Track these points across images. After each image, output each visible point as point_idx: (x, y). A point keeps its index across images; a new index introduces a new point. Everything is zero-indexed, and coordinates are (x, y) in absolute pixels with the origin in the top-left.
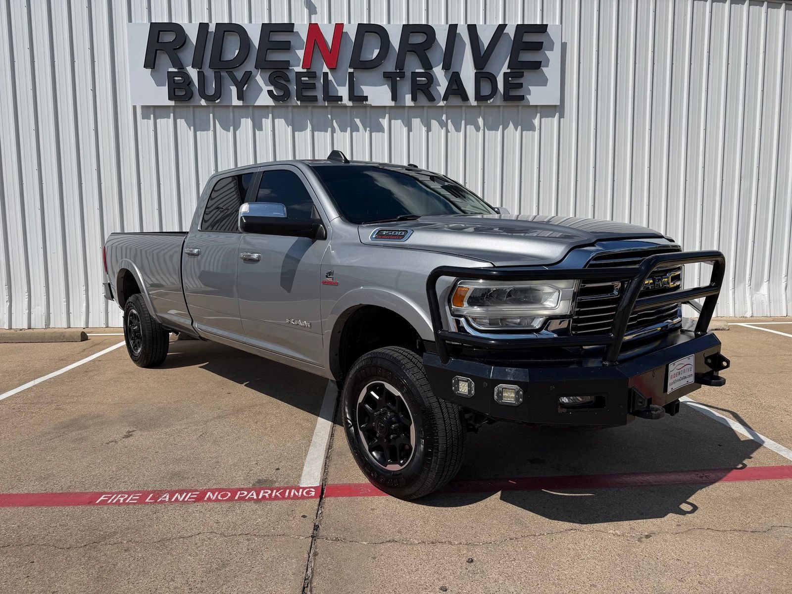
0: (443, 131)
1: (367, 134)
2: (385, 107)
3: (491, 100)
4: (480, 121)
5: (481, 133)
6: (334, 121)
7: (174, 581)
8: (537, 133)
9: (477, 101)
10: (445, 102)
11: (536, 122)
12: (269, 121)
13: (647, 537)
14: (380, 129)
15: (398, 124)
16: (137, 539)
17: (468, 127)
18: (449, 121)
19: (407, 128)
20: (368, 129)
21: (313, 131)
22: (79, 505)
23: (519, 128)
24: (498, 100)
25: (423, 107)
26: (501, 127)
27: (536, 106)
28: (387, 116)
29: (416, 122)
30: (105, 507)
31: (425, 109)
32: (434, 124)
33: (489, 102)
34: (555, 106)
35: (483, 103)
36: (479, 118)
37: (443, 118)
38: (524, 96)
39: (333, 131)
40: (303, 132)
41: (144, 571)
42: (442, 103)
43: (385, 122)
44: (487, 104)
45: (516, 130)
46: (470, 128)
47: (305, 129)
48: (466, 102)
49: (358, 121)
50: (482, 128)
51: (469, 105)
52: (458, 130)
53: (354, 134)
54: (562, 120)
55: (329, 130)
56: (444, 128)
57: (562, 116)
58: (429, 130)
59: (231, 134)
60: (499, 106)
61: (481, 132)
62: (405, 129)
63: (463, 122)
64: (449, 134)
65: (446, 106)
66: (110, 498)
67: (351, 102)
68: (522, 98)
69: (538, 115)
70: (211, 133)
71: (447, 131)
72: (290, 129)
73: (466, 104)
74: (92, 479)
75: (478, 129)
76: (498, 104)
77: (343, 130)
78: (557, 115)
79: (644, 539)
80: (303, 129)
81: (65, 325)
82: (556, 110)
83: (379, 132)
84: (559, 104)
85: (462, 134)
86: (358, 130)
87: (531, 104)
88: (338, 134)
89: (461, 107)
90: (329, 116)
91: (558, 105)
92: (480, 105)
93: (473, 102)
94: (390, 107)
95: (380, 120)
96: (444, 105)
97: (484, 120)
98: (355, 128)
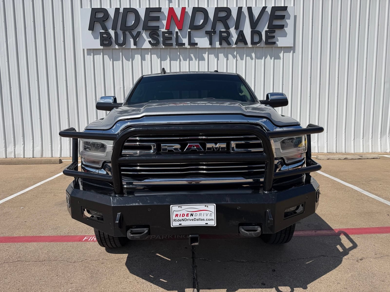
0: (235, 60)
1: (197, 62)
2: (206, 48)
3: (259, 44)
4: (253, 55)
6: (181, 55)
7: (129, 278)
8: (281, 60)
9: (252, 45)
10: (236, 45)
11: (281, 55)
12: (149, 56)
13: (361, 260)
14: (203, 59)
15: (212, 56)
16: (107, 258)
17: (247, 58)
18: (238, 55)
19: (217, 58)
20: (197, 59)
21: (170, 61)
22: (75, 241)
23: (273, 58)
24: (262, 44)
25: (225, 48)
26: (264, 58)
27: (281, 47)
28: (207, 53)
29: (221, 56)
30: (88, 243)
31: (226, 49)
32: (230, 56)
33: (258, 45)
34: (291, 47)
35: (255, 46)
36: (253, 53)
37: (235, 54)
38: (275, 42)
39: (180, 61)
40: (166, 61)
41: (113, 274)
42: (234, 46)
43: (206, 56)
45: (271, 59)
46: (248, 58)
47: (166, 59)
48: (247, 45)
49: (192, 55)
50: (254, 58)
51: (248, 47)
52: (242, 59)
53: (190, 62)
54: (294, 54)
55: (178, 60)
56: (235, 58)
57: (294, 52)
58: (227, 59)
59: (130, 62)
60: (263, 47)
61: (254, 60)
63: (245, 55)
64: (238, 61)
65: (237, 48)
66: (89, 238)
67: (189, 46)
68: (274, 43)
69: (282, 52)
70: (121, 62)
71: (237, 60)
72: (159, 60)
73: (246, 46)
74: (79, 229)
75: (252, 59)
77: (185, 60)
78: (292, 51)
79: (359, 261)
81: (50, 156)
82: (291, 49)
83: (203, 61)
84: (293, 46)
85: (244, 61)
87: (278, 46)
88: (183, 62)
89: (244, 48)
90: (178, 53)
92: (253, 47)
93: (250, 45)
94: (209, 48)
95: (204, 55)
96: (235, 47)
97: (255, 54)
98: (191, 59)
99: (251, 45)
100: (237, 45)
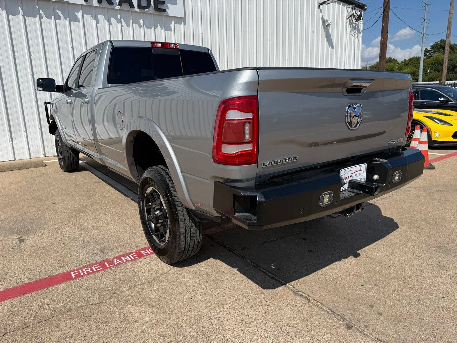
0: (119, 25)
1: (67, 22)
2: (78, 5)
3: (147, 10)
4: (141, 21)
5: (142, 29)
6: (41, 10)
8: (173, 32)
10: (119, 7)
11: (172, 26)
14: (76, 20)
15: (88, 17)
17: (134, 24)
18: (122, 20)
19: (95, 21)
20: (68, 19)
21: (24, 16)
23: (164, 28)
24: (151, 10)
25: (104, 8)
26: (153, 27)
27: (171, 17)
28: (81, 11)
29: (101, 18)
31: (107, 10)
32: (113, 20)
34: (181, 18)
35: (142, 11)
37: (118, 17)
39: (41, 18)
40: (16, 16)
42: (117, 7)
43: (79, 15)
44: (144, 12)
45: (162, 30)
46: (136, 26)
47: (18, 14)
49: (59, 12)
50: (143, 26)
51: (134, 10)
52: (128, 26)
53: (57, 21)
54: (185, 26)
55: (38, 16)
56: (120, 24)
57: (185, 24)
58: (110, 24)
60: (151, 14)
62: (94, 22)
63: (131, 21)
64: (123, 28)
65: (120, 10)
68: (165, 10)
69: (173, 22)
71: (122, 26)
72: (4, 13)
73: (132, 9)
75: (140, 26)
76: (151, 12)
77: (49, 17)
78: (183, 23)
80: (16, 13)
82: (181, 20)
83: (76, 22)
84: (183, 16)
85: (131, 28)
86: (60, 19)
87: (169, 15)
88: (45, 20)
89: (128, 11)
90: (37, 6)
91: (183, 18)
92: (140, 11)
93: (136, 9)
94: (82, 5)
95: (76, 13)
96: (119, 9)
97: (143, 21)
98: (57, 18)
99: (138, 9)
100: (121, 6)
